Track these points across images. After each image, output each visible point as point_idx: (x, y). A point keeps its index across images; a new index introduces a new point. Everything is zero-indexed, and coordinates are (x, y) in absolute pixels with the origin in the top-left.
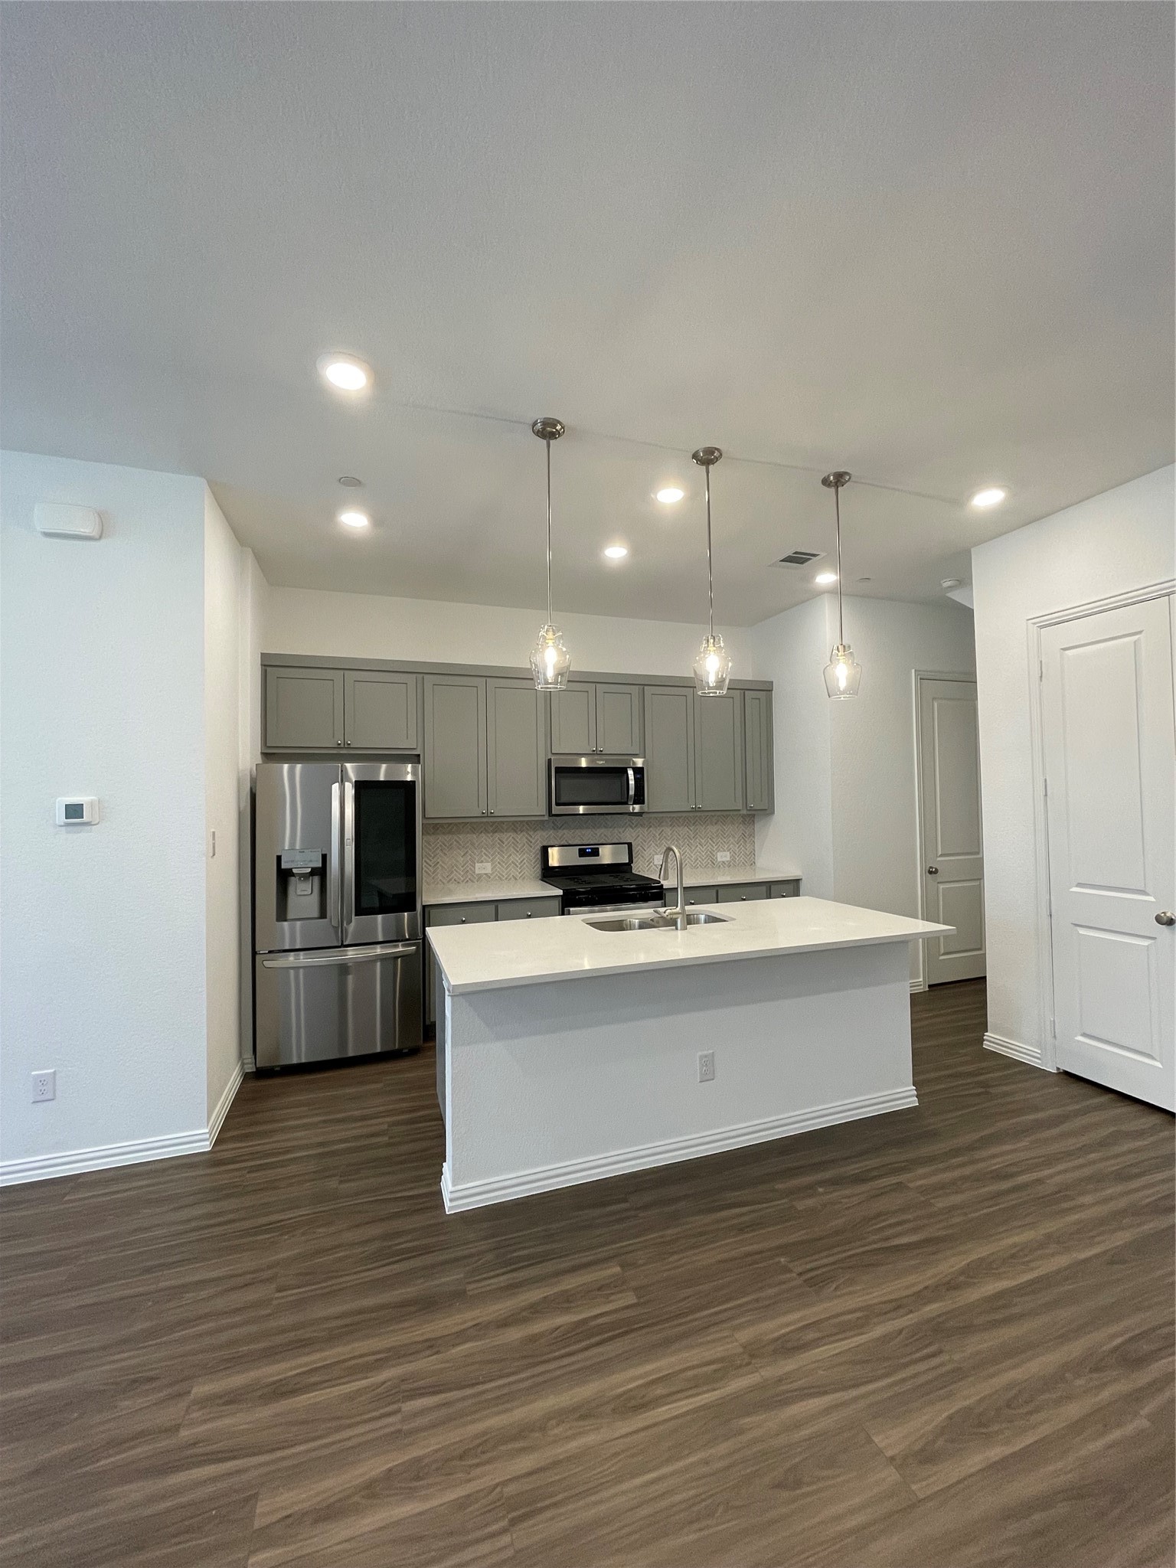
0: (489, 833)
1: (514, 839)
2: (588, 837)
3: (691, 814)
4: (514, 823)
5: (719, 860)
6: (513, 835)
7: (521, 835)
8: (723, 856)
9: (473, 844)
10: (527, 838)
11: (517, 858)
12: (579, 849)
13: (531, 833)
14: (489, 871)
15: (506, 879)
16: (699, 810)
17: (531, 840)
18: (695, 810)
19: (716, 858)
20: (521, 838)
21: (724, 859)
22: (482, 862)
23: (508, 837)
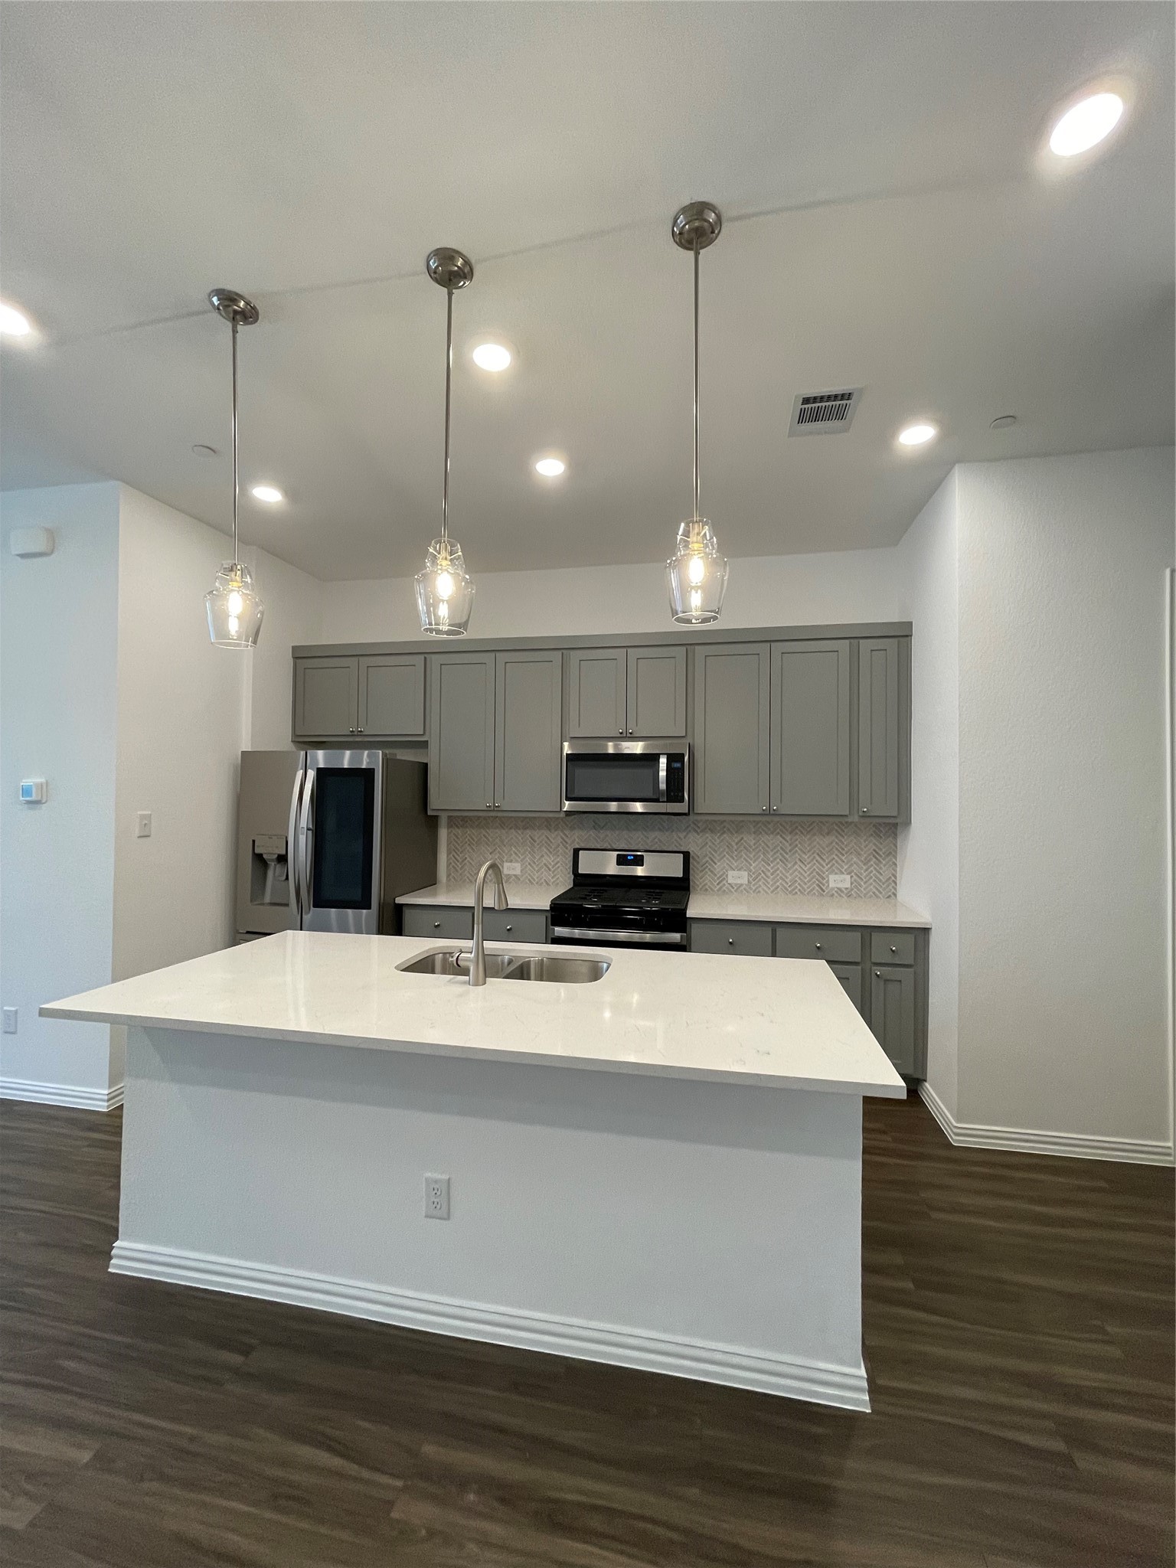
0: (519, 829)
1: (548, 838)
2: (634, 840)
3: (764, 819)
4: (547, 820)
5: (832, 885)
6: (546, 833)
7: (556, 833)
8: (839, 881)
9: (502, 841)
10: (562, 838)
11: (549, 859)
12: (618, 855)
13: (567, 832)
14: (518, 872)
15: (537, 883)
16: (776, 814)
17: (567, 840)
18: (769, 813)
19: (828, 882)
20: (556, 837)
21: (840, 885)
22: (511, 861)
23: (540, 835)
